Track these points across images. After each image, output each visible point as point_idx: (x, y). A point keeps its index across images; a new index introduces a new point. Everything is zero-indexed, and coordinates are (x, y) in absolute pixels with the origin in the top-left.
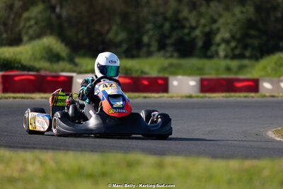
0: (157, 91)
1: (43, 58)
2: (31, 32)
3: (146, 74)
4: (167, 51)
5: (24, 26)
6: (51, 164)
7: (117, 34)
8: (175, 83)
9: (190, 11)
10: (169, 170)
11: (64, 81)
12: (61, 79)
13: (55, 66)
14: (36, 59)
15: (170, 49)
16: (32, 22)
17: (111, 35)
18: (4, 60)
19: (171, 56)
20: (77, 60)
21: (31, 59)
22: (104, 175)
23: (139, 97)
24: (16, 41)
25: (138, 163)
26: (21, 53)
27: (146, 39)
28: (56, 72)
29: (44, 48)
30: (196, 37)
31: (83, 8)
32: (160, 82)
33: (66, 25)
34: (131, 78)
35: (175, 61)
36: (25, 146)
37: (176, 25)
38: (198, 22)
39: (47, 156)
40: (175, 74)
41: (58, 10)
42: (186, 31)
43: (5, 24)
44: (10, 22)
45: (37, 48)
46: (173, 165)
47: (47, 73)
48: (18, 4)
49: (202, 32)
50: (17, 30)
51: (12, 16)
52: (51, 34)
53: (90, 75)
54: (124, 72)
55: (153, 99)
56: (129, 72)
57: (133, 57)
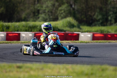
1: (67, 26)
2: (62, 15)
3: (109, 32)
5: (59, 13)
6: (70, 70)
7: (97, 16)
11: (76, 35)
12: (75, 35)
13: (72, 30)
14: (64, 27)
16: (63, 11)
17: (95, 17)
20: (81, 27)
21: (62, 27)
22: (92, 74)
24: (56, 19)
25: (106, 69)
26: (58, 24)
27: (109, 18)
28: (72, 32)
29: (67, 22)
31: (84, 6)
32: (115, 36)
33: (76, 12)
34: (103, 34)
36: (60, 62)
39: (69, 66)
41: (73, 6)
43: (51, 12)
44: (54, 11)
45: (65, 22)
47: (69, 32)
48: (57, 4)
50: (56, 15)
51: (54, 9)
52: (71, 16)
53: (86, 33)
54: (101, 32)
55: (113, 43)
56: (103, 32)
57: (104, 25)
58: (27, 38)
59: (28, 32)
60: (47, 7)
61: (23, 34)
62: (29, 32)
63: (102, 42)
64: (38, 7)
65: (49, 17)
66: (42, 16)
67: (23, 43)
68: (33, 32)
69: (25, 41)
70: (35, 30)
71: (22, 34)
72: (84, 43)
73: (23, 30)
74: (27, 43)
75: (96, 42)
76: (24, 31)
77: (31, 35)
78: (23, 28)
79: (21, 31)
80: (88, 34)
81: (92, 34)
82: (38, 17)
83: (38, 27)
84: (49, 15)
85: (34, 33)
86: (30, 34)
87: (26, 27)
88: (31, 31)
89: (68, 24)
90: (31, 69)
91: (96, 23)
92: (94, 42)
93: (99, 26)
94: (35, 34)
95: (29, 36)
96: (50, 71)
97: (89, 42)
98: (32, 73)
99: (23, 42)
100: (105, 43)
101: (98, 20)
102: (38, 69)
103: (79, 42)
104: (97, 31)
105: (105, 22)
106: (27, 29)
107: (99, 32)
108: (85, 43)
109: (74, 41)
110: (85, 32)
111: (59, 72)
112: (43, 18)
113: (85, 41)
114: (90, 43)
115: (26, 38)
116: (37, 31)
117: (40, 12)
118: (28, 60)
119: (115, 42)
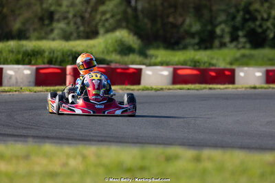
0: (224, 84)
1: (115, 51)
2: (107, 24)
3: (213, 65)
4: (239, 43)
5: (100, 20)
7: (191, 26)
8: (242, 74)
11: (134, 73)
12: (131, 71)
13: (126, 59)
14: (108, 52)
15: (242, 40)
16: (108, 16)
18: (76, 53)
19: (244, 47)
21: (103, 52)
22: (142, 169)
23: (205, 88)
24: (92, 34)
26: (94, 46)
27: (218, 31)
28: (126, 64)
29: (116, 41)
30: (268, 28)
32: (227, 73)
34: (199, 70)
35: (247, 52)
38: (269, 14)
40: (247, 65)
41: (133, 3)
42: (258, 23)
43: (82, 18)
44: (87, 15)
45: (110, 41)
47: (118, 66)
49: (273, 24)
50: (94, 23)
51: (89, 10)
52: (127, 28)
53: (159, 67)
54: (193, 64)
55: (219, 90)
56: (198, 64)
57: (206, 48)
58: (19, 80)
59: (20, 66)
60: (72, 5)
61: (10, 71)
62: (23, 64)
63: (193, 89)
64: (51, 5)
65: (78, 28)
66: (60, 26)
67: (6, 92)
68: (33, 65)
69: (11, 88)
70: (40, 61)
71: (6, 70)
72: (149, 91)
73: (11, 61)
74: (16, 91)
75: (180, 89)
76: (13, 64)
78: (11, 57)
79: (6, 62)
80: (162, 71)
81: (171, 69)
82: (49, 28)
83: (46, 54)
84: (75, 23)
85: (34, 67)
86: (25, 69)
87: (19, 52)
88: (30, 63)
89: (118, 45)
92: (176, 89)
94: (38, 70)
95: (23, 74)
96: (44, 162)
97: (162, 89)
99: (6, 88)
100: (201, 92)
102: (17, 158)
103: (138, 90)
104: (185, 63)
105: (207, 41)
106: (20, 56)
107: (189, 63)
108: (153, 91)
109: (128, 87)
110: (155, 65)
112: (64, 31)
113: (154, 87)
114: (166, 92)
115: (16, 79)
116: (44, 63)
117: (56, 17)
118: (11, 133)
119: (224, 89)
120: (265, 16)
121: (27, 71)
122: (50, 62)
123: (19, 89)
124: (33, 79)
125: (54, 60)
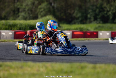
0: (94, 38)
2: (42, 14)
3: (89, 30)
4: (97, 21)
5: (39, 11)
6: (50, 68)
7: (77, 14)
8: (101, 34)
9: (107, 4)
10: (98, 70)
15: (99, 20)
16: (42, 10)
17: (74, 15)
18: (31, 25)
19: (99, 23)
20: (61, 25)
22: (71, 72)
23: (86, 40)
24: (36, 18)
25: (86, 67)
27: (89, 16)
30: (110, 15)
31: (63, 4)
32: (95, 33)
33: (56, 10)
34: (83, 32)
35: (101, 25)
37: (101, 10)
38: (110, 9)
39: (48, 64)
40: (101, 30)
41: (53, 4)
42: (105, 12)
43: (31, 11)
44: (33, 10)
45: (44, 20)
46: (100, 67)
48: (36, 2)
49: (112, 13)
50: (36, 13)
51: (34, 7)
52: (50, 14)
53: (66, 31)
54: (80, 30)
55: (92, 41)
56: (82, 30)
57: (84, 23)
59: (8, 31)
60: (27, 5)
61: (4, 33)
62: (9, 30)
63: (81, 40)
64: (18, 5)
65: (29, 15)
66: (22, 14)
67: (3, 42)
68: (13, 30)
69: (5, 40)
70: (15, 29)
71: (2, 32)
74: (7, 41)
75: (76, 40)
76: (4, 30)
77: (11, 33)
78: (3, 27)
79: (1, 29)
80: (68, 32)
81: (71, 32)
82: (17, 15)
83: (18, 26)
84: (28, 13)
87: (6, 25)
88: (11, 30)
90: (11, 67)
91: (76, 21)
92: (74, 40)
93: (79, 24)
94: (15, 32)
95: (9, 34)
96: (29, 69)
98: (12, 71)
99: (3, 40)
100: (85, 41)
101: (78, 19)
102: (17, 67)
104: (77, 29)
105: (84, 20)
106: (7, 27)
107: (79, 29)
111: (38, 70)
112: (23, 16)
115: (6, 36)
116: (17, 30)
117: (20, 10)
118: (8, 58)
119: (94, 40)
120: (108, 10)
121: (10, 33)
122: (20, 29)
123: (8, 40)
124: (13, 36)
125: (22, 28)
